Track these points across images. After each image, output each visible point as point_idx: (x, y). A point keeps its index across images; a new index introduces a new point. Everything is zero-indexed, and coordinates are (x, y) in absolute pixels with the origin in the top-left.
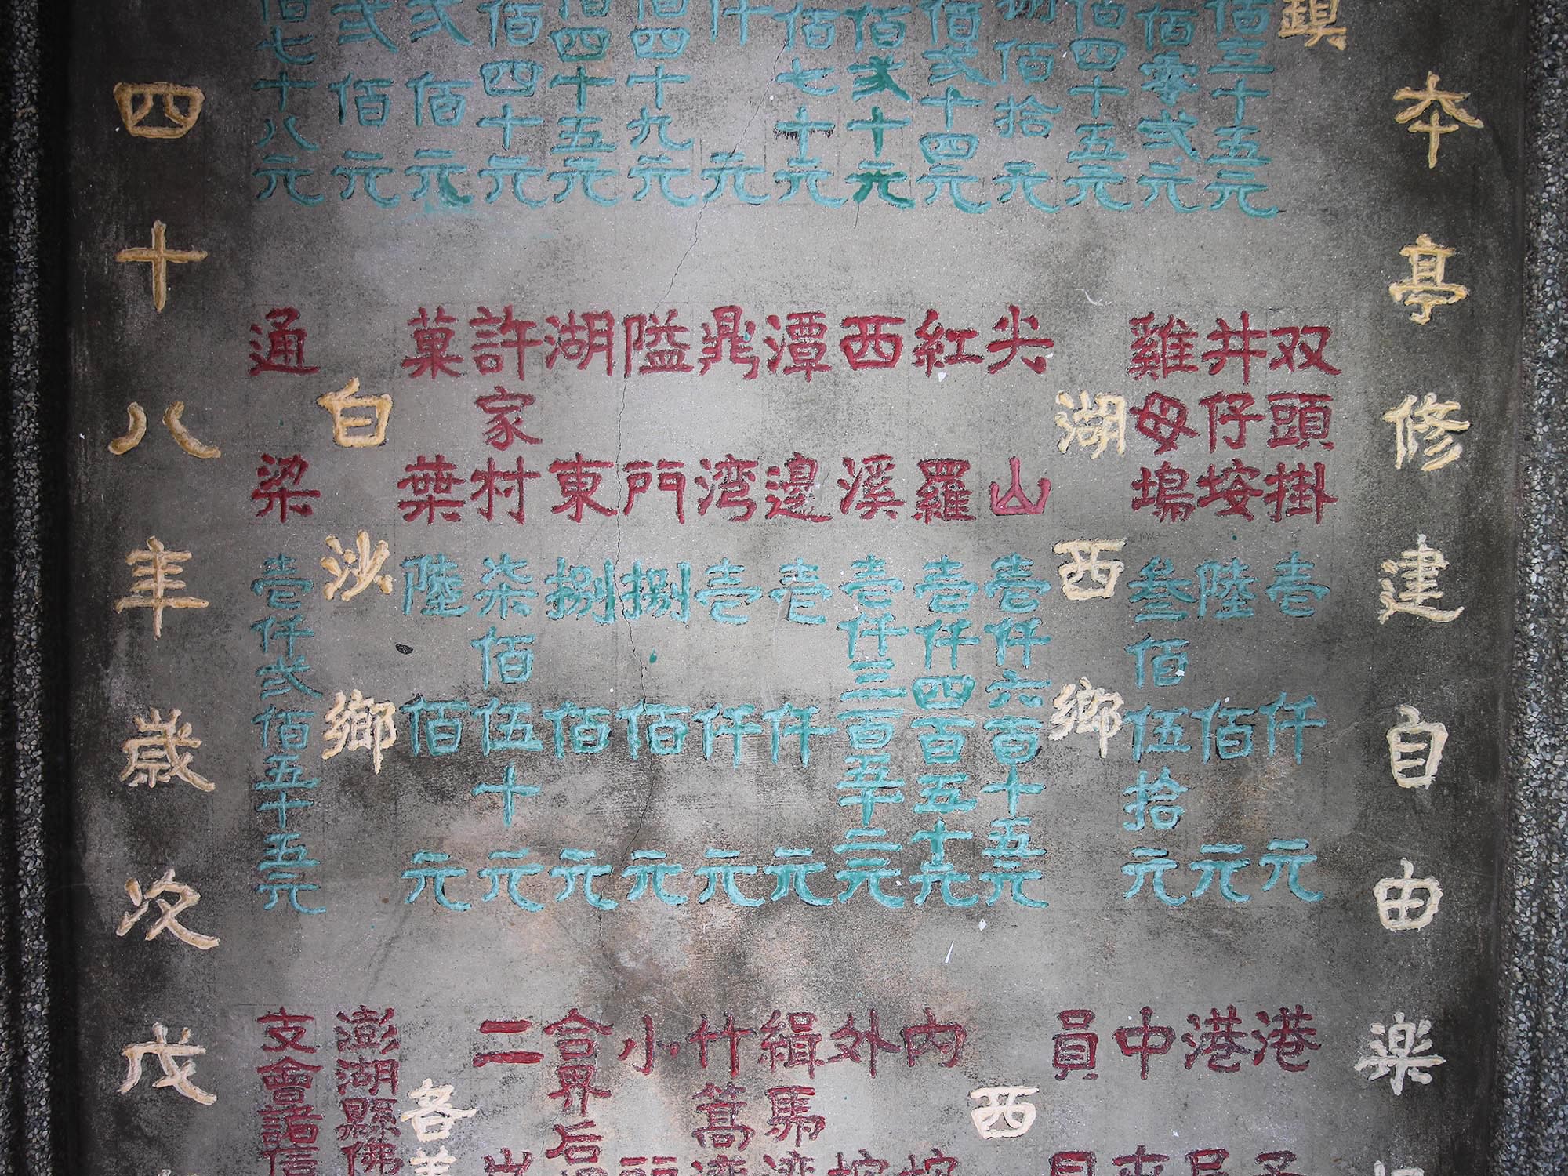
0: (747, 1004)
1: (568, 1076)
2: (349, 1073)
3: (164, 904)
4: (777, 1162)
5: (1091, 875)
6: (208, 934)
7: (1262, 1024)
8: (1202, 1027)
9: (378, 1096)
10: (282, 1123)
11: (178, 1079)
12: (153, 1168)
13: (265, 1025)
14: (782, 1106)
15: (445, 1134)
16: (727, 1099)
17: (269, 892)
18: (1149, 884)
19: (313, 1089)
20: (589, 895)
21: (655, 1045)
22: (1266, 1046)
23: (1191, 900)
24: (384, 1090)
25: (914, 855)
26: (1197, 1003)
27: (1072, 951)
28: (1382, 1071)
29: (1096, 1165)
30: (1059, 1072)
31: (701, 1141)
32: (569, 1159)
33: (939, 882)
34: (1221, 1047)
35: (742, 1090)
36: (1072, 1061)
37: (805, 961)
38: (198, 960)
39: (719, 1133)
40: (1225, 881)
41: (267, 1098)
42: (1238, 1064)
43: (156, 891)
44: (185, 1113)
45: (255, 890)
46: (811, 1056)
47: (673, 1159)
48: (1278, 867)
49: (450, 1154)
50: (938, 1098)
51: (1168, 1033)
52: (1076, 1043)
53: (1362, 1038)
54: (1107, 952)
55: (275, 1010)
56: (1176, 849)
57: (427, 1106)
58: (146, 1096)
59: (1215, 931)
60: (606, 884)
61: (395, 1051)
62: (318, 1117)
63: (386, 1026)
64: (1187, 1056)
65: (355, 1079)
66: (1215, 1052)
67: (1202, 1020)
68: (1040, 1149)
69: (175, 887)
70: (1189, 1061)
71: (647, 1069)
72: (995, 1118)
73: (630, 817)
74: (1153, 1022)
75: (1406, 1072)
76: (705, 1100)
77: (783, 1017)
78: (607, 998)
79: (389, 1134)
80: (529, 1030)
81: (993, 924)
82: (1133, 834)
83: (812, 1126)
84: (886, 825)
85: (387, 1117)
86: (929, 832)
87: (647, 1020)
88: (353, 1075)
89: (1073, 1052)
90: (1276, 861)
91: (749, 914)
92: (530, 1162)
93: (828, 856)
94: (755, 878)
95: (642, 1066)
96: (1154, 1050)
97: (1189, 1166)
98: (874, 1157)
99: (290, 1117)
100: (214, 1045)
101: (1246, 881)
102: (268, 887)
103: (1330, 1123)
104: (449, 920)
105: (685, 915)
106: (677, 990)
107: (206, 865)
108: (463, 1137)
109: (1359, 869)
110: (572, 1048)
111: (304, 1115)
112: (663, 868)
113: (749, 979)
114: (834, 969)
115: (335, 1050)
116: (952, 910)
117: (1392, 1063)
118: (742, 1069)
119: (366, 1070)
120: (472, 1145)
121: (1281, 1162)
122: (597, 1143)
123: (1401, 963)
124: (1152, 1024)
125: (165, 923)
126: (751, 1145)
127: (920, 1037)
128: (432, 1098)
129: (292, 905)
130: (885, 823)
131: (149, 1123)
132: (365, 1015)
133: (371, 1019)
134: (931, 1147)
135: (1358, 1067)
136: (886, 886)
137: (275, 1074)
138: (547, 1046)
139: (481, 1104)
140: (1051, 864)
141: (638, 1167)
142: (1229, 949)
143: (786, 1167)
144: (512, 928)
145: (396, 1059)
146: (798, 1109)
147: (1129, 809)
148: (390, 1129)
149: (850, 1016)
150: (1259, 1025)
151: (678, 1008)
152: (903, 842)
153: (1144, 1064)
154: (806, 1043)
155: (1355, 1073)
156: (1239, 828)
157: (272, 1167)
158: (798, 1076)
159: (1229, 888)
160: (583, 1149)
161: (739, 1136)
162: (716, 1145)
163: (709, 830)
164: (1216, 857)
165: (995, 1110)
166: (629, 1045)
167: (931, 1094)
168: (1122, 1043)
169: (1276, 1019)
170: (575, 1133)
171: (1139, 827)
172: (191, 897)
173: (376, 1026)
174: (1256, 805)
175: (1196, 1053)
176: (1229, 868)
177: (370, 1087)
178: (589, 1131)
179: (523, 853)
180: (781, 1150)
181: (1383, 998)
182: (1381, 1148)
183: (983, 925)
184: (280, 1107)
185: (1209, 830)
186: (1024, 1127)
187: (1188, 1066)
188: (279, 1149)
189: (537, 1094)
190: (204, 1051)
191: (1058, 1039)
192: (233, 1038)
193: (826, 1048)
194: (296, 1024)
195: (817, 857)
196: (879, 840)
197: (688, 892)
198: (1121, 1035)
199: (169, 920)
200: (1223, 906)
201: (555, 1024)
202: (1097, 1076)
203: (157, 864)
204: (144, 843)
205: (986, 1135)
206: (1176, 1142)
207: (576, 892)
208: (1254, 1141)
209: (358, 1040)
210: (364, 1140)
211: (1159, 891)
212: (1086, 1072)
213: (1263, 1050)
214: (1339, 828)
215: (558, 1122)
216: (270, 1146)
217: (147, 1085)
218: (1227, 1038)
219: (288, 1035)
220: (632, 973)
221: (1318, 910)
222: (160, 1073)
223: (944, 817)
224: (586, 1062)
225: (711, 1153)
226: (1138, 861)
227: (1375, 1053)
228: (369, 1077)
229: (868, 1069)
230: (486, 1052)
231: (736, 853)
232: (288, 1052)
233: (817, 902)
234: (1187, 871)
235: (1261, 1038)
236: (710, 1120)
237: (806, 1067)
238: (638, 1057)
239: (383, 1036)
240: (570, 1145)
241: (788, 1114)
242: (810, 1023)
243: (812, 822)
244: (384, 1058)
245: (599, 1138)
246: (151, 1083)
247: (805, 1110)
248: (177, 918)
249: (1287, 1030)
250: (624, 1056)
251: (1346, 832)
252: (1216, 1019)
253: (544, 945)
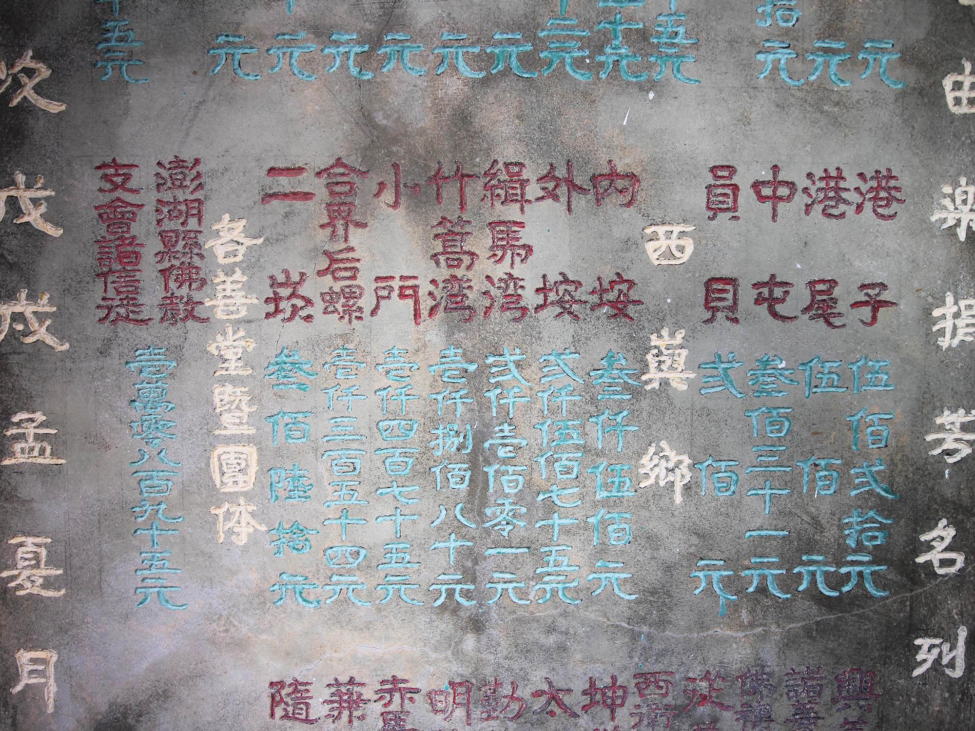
0: (473, 153)
1: (334, 211)
2: (165, 210)
3: (24, 79)
4: (496, 280)
5: (733, 60)
6: (58, 101)
7: (862, 183)
8: (817, 183)
9: (188, 228)
10: (113, 250)
11: (34, 217)
12: (13, 288)
13: (101, 172)
14: (500, 236)
15: (239, 258)
16: (457, 229)
17: (104, 67)
18: (776, 69)
19: (137, 223)
20: (352, 69)
21: (401, 186)
22: (864, 200)
23: (807, 83)
24: (193, 223)
25: (599, 39)
26: (814, 163)
27: (719, 118)
28: (951, 222)
29: (739, 288)
30: (711, 213)
31: (437, 263)
32: (336, 279)
33: (618, 61)
34: (831, 198)
35: (469, 222)
36: (720, 206)
37: (517, 121)
38: (49, 121)
39: (451, 256)
40: (833, 69)
41: (102, 230)
42: (844, 213)
43: (17, 69)
44: (38, 244)
45: (95, 65)
46: (522, 197)
47: (415, 278)
48: (871, 61)
49: (243, 274)
50: (619, 232)
51: (791, 185)
52: (723, 191)
53: (935, 196)
54: (745, 120)
55: (109, 160)
56: (796, 43)
57: (226, 237)
58: (8, 230)
59: (826, 108)
60: (364, 61)
61: (201, 192)
62: (141, 245)
63: (194, 172)
64: (807, 206)
65: (170, 215)
66: (827, 203)
67: (817, 178)
68: (697, 275)
69: (32, 65)
70: (808, 208)
71: (396, 205)
72: (663, 249)
73: (383, 8)
74: (781, 177)
75: (968, 223)
76: (440, 230)
77: (500, 165)
78: (366, 149)
79: (196, 259)
80: (305, 174)
81: (659, 96)
82: (764, 29)
83: (523, 252)
84: (578, 16)
85: (194, 244)
86: (610, 23)
87: (395, 166)
88: (169, 211)
89: (721, 199)
90: (870, 58)
91: (474, 84)
92: (304, 280)
93: (533, 38)
94: (479, 55)
95: (391, 202)
96: (781, 199)
97: (808, 292)
98: (571, 278)
99: (120, 245)
100: (61, 188)
101: (848, 70)
102: (105, 64)
103: (913, 262)
104: (244, 88)
105: (425, 84)
106: (419, 143)
107: (56, 46)
108: (253, 260)
109: (932, 65)
110: (338, 189)
111: (130, 244)
112: (409, 47)
113: (475, 136)
114: (539, 128)
115: (155, 192)
116: (628, 83)
117: (957, 217)
118: (469, 206)
119: (179, 207)
120: (260, 267)
121: (877, 291)
122: (357, 265)
123: (963, 139)
124: (780, 178)
125: (25, 93)
126: (476, 267)
127: (605, 183)
128: (229, 229)
129: (123, 77)
130: (576, 14)
131: (11, 252)
132: (178, 163)
133: (183, 167)
134: (614, 271)
135: (933, 219)
136: (578, 63)
137: (108, 211)
138: (318, 187)
139: (267, 234)
140: (703, 50)
141: (388, 284)
142: (835, 122)
143: (503, 285)
144: (292, 94)
145: (202, 198)
146: (513, 239)
147: (760, 10)
148: (197, 254)
149: (551, 165)
150: (859, 183)
151: (420, 156)
152: (591, 29)
153: (774, 210)
154: (518, 186)
155: (931, 223)
156: (843, 29)
157: (106, 286)
158: (512, 212)
159: (836, 75)
160: (346, 269)
161: (466, 260)
162: (449, 266)
163: (443, 18)
164: (827, 51)
165: (663, 243)
166: (382, 185)
167: (615, 229)
168: (758, 193)
169: (872, 178)
170: (340, 256)
171: (768, 24)
172: (45, 72)
173: (187, 171)
174: (855, 12)
175: (813, 203)
176: (836, 59)
177: (181, 220)
178: (350, 255)
179: (302, 34)
180: (499, 271)
181: (951, 166)
182: (951, 281)
183: (651, 95)
184: (113, 238)
185: (820, 29)
186: (686, 257)
187: (807, 212)
188: (111, 271)
189: (310, 225)
190: (53, 193)
191: (709, 187)
192: (76, 183)
193: (533, 190)
194: (125, 171)
195: (526, 39)
196: (571, 28)
197: (427, 66)
198: (757, 186)
199: (28, 92)
200: (831, 88)
201: (326, 170)
202: (739, 218)
203: (19, 46)
204: (9, 30)
205: (656, 263)
206: (798, 272)
207: (342, 66)
208: (856, 274)
209: (173, 184)
210: (177, 263)
211: (784, 75)
212: (731, 214)
213: (862, 203)
214: (916, 33)
215: (326, 248)
216: (104, 269)
217: (9, 222)
218: (836, 193)
219: (119, 180)
220: (384, 129)
221: (902, 95)
222: (18, 212)
223: (622, 10)
224: (349, 200)
225: (444, 273)
226: (767, 51)
227: (945, 208)
228: (181, 213)
229: (566, 207)
230: (272, 192)
231: (465, 36)
232: (119, 193)
233: (526, 76)
234: (804, 60)
235: (861, 194)
236: (444, 247)
237: (518, 205)
238: (388, 196)
239: (192, 180)
240: (336, 266)
241: (504, 243)
242: (521, 171)
243: (521, 12)
244: (192, 197)
245: (358, 260)
246: (12, 220)
247: (518, 239)
248: (34, 88)
249: (879, 187)
250: (378, 195)
251: (922, 36)
252: (827, 177)
253: (317, 107)
